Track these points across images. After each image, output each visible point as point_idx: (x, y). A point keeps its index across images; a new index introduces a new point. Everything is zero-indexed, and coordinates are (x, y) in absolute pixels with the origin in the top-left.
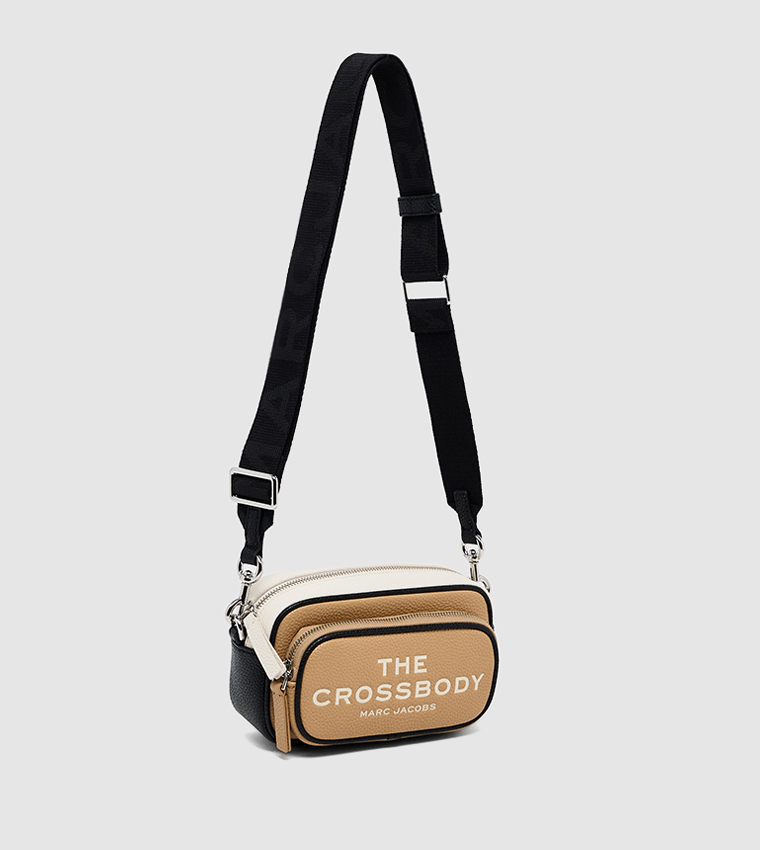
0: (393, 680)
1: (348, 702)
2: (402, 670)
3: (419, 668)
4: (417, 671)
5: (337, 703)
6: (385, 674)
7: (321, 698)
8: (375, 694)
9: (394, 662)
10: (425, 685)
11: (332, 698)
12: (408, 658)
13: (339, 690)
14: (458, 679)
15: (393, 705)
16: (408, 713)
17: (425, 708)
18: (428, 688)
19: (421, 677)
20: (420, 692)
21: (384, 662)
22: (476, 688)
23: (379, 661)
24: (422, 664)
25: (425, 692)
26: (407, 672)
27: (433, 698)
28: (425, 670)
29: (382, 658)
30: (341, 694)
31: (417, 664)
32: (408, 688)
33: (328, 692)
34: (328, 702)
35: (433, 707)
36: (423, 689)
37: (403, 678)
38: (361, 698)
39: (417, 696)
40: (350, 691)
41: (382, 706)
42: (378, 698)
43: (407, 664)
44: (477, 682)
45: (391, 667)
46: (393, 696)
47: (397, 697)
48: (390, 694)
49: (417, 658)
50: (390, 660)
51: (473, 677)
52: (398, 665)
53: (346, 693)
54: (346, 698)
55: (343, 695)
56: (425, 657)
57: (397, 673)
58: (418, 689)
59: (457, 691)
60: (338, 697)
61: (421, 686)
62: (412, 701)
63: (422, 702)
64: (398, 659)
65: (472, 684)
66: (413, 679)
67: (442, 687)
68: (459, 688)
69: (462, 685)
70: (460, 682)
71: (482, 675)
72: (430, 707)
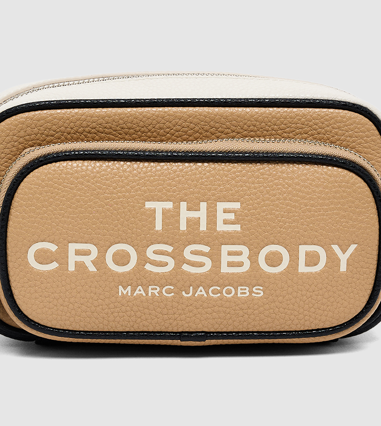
0: (176, 239)
1: (92, 269)
2: (193, 224)
3: (226, 222)
4: (221, 227)
5: (72, 268)
6: (159, 226)
7: (43, 257)
8: (143, 260)
9: (177, 208)
10: (239, 254)
11: (62, 257)
12: (203, 205)
13: (73, 247)
14: (303, 249)
15: (179, 280)
16: (209, 299)
17: (243, 292)
18: (244, 258)
19: (230, 239)
20: (230, 264)
21: (159, 207)
22: (343, 268)
23: (149, 205)
24: (231, 216)
25: (240, 264)
26: (203, 227)
27: (254, 277)
28: (237, 228)
29: (153, 200)
30: (78, 253)
31: (221, 216)
33: (53, 247)
34: (54, 265)
35: (259, 292)
36: (235, 259)
37: (193, 235)
38: (117, 263)
39: (225, 269)
40: (94, 250)
41: (161, 281)
42: (148, 267)
43: (202, 214)
44: (344, 258)
45: (171, 217)
46: (178, 265)
47: (186, 267)
48: (171, 263)
49: (221, 206)
50: (169, 205)
51: (336, 248)
52: (185, 214)
53: (87, 253)
54: (88, 261)
55: (81, 256)
56: (237, 206)
57: (183, 227)
58: (225, 259)
59: (302, 268)
60: (73, 259)
61: (230, 254)
62: (215, 278)
63: (236, 281)
64: (183, 205)
65: (333, 260)
66: (214, 240)
67: (273, 259)
68: (307, 265)
69: (312, 260)
70: (307, 254)
71: (353, 247)
72: (251, 292)
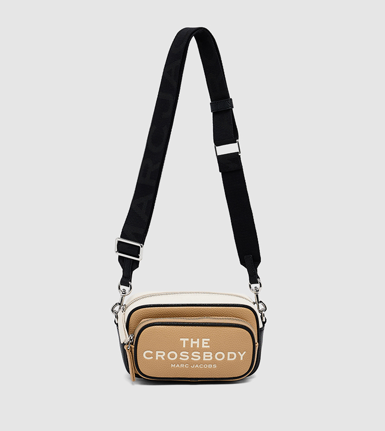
0: (190, 350)
1: (163, 359)
2: (195, 345)
3: (205, 345)
4: (203, 346)
5: (157, 359)
6: (184, 346)
7: (148, 355)
8: (179, 356)
9: (190, 340)
11: (154, 355)
12: (198, 340)
13: (157, 352)
14: (229, 353)
15: (190, 362)
16: (200, 368)
18: (211, 356)
19: (206, 350)
20: (206, 358)
21: (184, 340)
22: (242, 359)
23: (181, 339)
24: (207, 343)
25: (209, 358)
26: (198, 347)
27: (214, 362)
28: (209, 347)
29: (183, 338)
30: (159, 354)
31: (203, 343)
32: (198, 355)
35: (215, 366)
36: (208, 356)
37: (195, 349)
39: (204, 359)
40: (164, 353)
41: (184, 362)
42: (181, 358)
43: (198, 342)
44: (242, 356)
45: (188, 343)
46: (190, 358)
47: (192, 359)
48: (188, 357)
49: (203, 340)
50: (188, 340)
51: (239, 353)
52: (192, 342)
53: (162, 354)
54: (162, 356)
55: (160, 355)
57: (192, 346)
58: (205, 356)
60: (157, 356)
62: (201, 362)
63: (208, 363)
64: (192, 339)
65: (238, 356)
66: (201, 350)
67: (220, 356)
68: (230, 358)
69: (232, 356)
70: (230, 355)
71: (245, 352)
72: (213, 366)
